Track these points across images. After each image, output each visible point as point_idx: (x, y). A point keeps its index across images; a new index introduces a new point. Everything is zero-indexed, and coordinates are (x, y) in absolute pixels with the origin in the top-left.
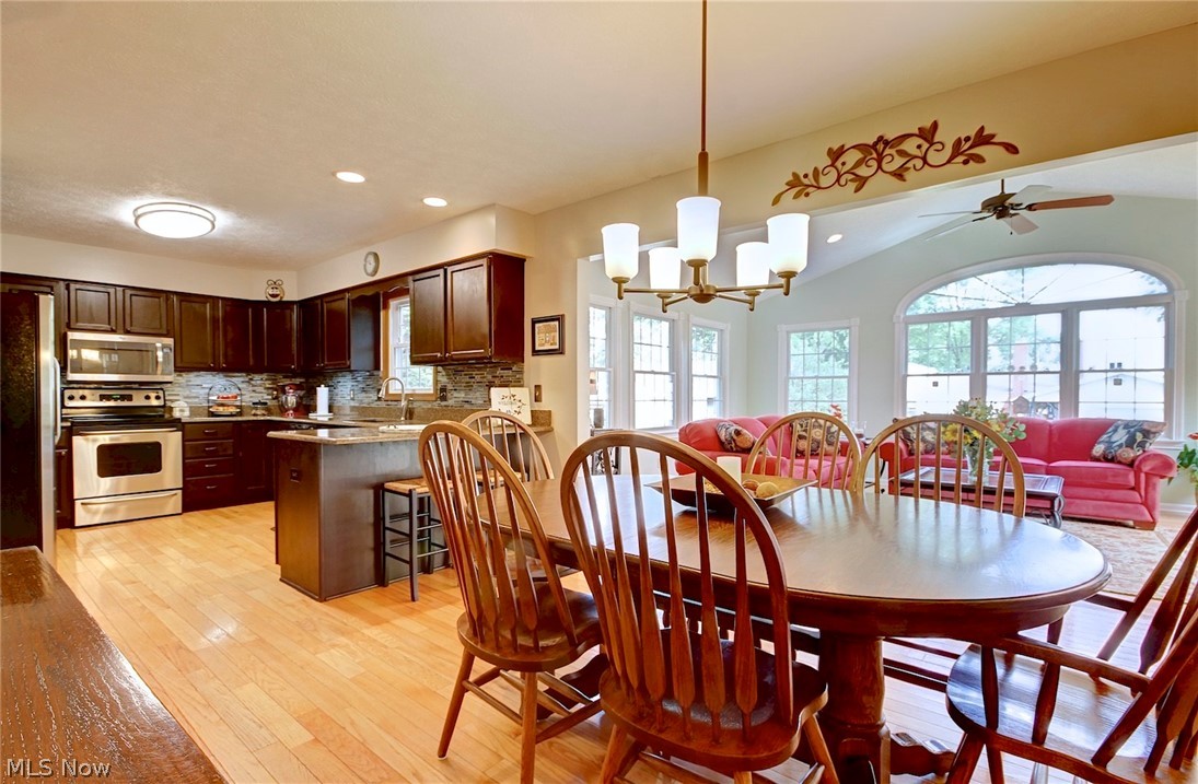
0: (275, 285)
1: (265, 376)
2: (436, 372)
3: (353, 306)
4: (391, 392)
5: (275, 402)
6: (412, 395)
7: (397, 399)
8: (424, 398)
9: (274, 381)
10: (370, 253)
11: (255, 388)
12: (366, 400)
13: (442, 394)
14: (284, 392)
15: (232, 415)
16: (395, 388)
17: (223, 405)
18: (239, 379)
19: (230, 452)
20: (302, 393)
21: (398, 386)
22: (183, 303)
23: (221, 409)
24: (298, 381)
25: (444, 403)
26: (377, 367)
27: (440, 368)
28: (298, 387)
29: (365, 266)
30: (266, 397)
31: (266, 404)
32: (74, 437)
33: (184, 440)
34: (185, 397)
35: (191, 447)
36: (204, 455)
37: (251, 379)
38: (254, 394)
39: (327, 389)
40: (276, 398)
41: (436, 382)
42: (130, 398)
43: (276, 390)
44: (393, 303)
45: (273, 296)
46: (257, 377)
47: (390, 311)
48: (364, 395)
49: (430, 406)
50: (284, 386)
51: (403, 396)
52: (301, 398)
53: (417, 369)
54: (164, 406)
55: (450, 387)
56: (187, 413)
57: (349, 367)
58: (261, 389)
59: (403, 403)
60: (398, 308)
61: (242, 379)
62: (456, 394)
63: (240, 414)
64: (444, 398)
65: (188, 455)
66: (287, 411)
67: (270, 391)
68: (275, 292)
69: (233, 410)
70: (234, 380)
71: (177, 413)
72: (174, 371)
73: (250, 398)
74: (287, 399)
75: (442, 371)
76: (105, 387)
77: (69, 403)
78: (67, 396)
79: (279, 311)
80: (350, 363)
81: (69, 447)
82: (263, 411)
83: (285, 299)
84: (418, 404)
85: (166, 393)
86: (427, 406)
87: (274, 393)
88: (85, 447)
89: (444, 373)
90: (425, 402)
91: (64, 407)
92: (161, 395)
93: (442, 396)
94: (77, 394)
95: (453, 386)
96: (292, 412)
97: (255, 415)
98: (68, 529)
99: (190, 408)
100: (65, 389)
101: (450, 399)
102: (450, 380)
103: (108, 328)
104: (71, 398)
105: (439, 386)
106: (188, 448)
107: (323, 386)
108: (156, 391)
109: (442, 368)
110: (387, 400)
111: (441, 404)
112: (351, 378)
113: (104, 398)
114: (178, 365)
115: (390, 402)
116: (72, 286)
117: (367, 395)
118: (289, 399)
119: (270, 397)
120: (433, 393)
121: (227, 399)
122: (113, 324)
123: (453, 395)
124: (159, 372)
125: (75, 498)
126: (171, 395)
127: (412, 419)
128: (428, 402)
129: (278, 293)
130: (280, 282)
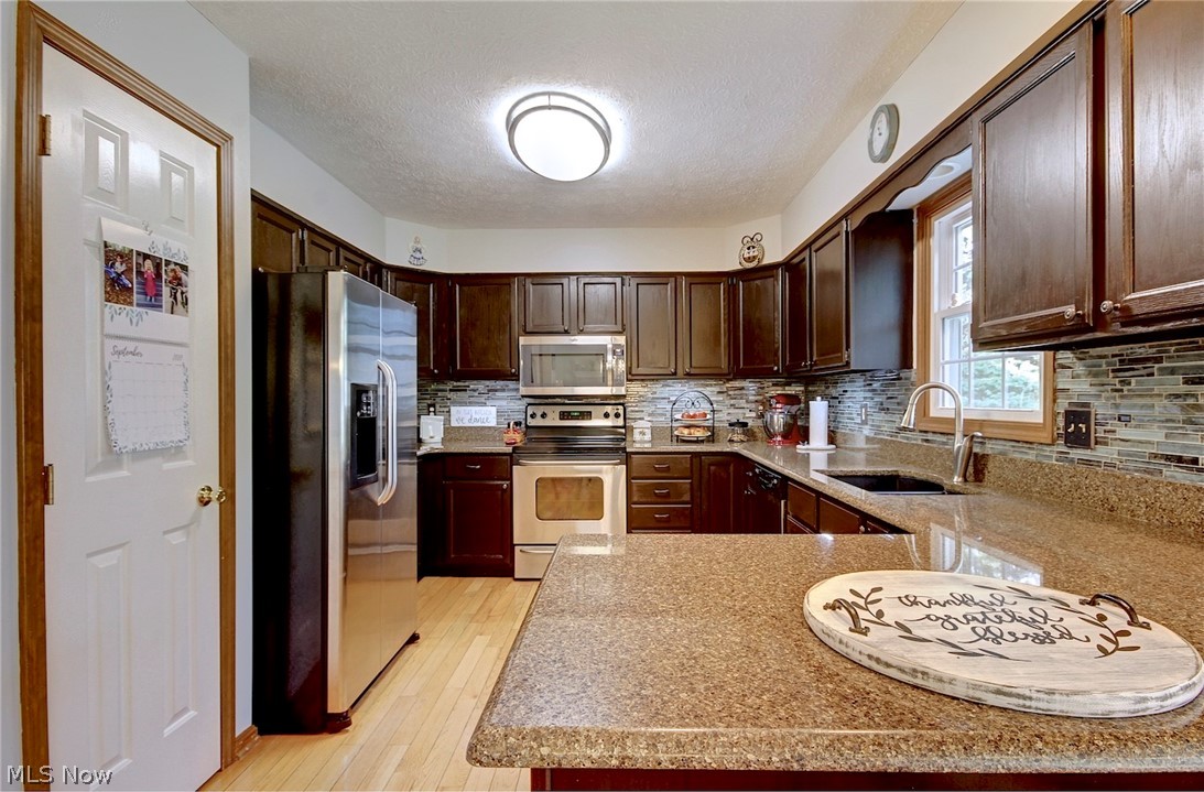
1: (746, 383)
2: (1055, 368)
4: (933, 413)
5: (758, 422)
6: (981, 424)
7: (945, 428)
8: (1018, 434)
9: (760, 390)
10: (880, 110)
11: (732, 402)
12: (887, 427)
13: (1077, 427)
14: (770, 408)
15: (698, 441)
16: (942, 406)
17: (687, 427)
18: (712, 389)
19: (687, 497)
20: (792, 409)
21: (949, 403)
22: (641, 287)
23: (686, 431)
24: (789, 391)
25: (1078, 453)
26: (906, 362)
27: (1066, 357)
28: (788, 400)
29: (870, 144)
30: (746, 416)
31: (745, 425)
32: (514, 467)
33: (629, 478)
34: (650, 415)
35: (639, 486)
36: (654, 499)
37: (729, 388)
38: (731, 411)
39: (826, 403)
41: (1053, 393)
42: (588, 416)
43: (762, 404)
44: (939, 224)
45: (749, 260)
47: (934, 242)
48: (883, 416)
49: (1031, 456)
51: (959, 428)
52: (790, 416)
53: (992, 359)
54: (624, 427)
55: (1100, 408)
56: (648, 437)
57: (848, 364)
58: (743, 404)
59: (960, 443)
60: (951, 232)
61: (716, 389)
62: (1123, 432)
63: (711, 439)
64: (1078, 439)
65: (635, 499)
66: (774, 437)
67: (753, 406)
69: (699, 433)
70: (707, 391)
71: (637, 436)
72: (628, 380)
73: (725, 416)
74: (772, 417)
75: (1075, 360)
76: (567, 402)
77: (531, 422)
78: (529, 413)
79: (758, 282)
80: (849, 357)
81: (510, 479)
82: (742, 437)
83: (766, 261)
84: (1001, 447)
85: (628, 409)
86: (1026, 457)
87: (761, 408)
88: (525, 480)
89: (1080, 368)
90: (1020, 445)
91: (527, 427)
92: (621, 412)
93: (1073, 432)
94: (539, 410)
95: (1117, 406)
96: (779, 438)
97: (731, 441)
98: (510, 579)
99: (653, 429)
100: (529, 404)
101: (1101, 443)
102: (1102, 388)
103: (561, 328)
104: (533, 416)
105: (1063, 405)
106: (635, 488)
107: (819, 398)
108: (615, 407)
109: (1071, 356)
110: (921, 431)
111: (1068, 453)
112: (863, 384)
113: (564, 416)
114: (633, 372)
115: (930, 436)
116: (528, 281)
117: (888, 417)
118: (775, 417)
119: (754, 415)
120: (1041, 421)
121: (694, 416)
122: (566, 322)
123: (1114, 432)
124: (610, 383)
125: (515, 542)
126: (633, 411)
127: (981, 481)
128: (1028, 446)
129: (755, 254)
130: (759, 237)
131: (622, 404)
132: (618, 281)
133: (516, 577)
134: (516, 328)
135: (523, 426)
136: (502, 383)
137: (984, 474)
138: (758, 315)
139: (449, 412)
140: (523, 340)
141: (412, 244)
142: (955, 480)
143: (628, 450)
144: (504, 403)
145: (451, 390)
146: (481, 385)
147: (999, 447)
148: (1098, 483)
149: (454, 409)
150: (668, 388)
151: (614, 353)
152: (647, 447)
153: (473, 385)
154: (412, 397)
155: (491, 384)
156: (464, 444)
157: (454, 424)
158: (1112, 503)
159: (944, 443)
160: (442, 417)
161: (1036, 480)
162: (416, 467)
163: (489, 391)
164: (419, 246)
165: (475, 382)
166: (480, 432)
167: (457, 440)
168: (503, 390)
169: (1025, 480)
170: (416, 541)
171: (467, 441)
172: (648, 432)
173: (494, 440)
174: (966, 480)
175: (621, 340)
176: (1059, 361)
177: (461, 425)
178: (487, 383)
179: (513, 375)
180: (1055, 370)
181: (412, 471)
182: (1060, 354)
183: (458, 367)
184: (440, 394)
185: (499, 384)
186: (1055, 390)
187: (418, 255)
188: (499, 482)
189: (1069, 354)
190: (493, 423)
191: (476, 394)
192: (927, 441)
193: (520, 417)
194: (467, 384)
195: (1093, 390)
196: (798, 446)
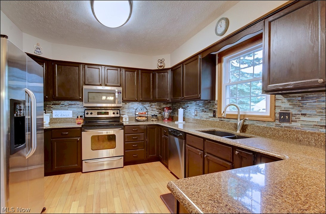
0: (161, 61)
1: (156, 104)
3: (202, 61)
5: (160, 115)
9: (160, 106)
10: (222, 19)
11: (153, 109)
12: (205, 116)
14: (164, 111)
15: (144, 121)
17: (140, 117)
18: (147, 105)
19: (142, 139)
20: (171, 111)
22: (126, 72)
23: (140, 118)
24: (169, 105)
25: (284, 124)
26: (213, 98)
27: (279, 97)
28: (169, 108)
29: (216, 30)
30: (156, 113)
31: (157, 116)
32: (82, 132)
33: (124, 134)
34: (127, 113)
35: (128, 136)
36: (133, 140)
37: (151, 105)
38: (152, 112)
39: (183, 110)
40: (160, 113)
42: (107, 113)
43: (161, 110)
44: (225, 58)
45: (160, 67)
46: (153, 104)
47: (223, 64)
48: (203, 113)
49: (265, 125)
50: (164, 108)
52: (170, 113)
54: (120, 117)
55: (294, 112)
56: (128, 120)
57: (200, 98)
58: (155, 109)
59: (239, 121)
60: (228, 62)
61: (148, 105)
62: (303, 118)
63: (147, 120)
64: (285, 120)
65: (126, 141)
66: (165, 119)
67: (158, 110)
68: (161, 65)
69: (144, 119)
70: (145, 105)
71: (124, 120)
72: (122, 102)
73: (150, 113)
74: (165, 113)
75: (283, 98)
76: (99, 109)
77: (87, 116)
78: (86, 113)
79: (162, 74)
80: (200, 96)
81: (81, 137)
82: (156, 119)
83: (165, 68)
84: (252, 122)
85: (121, 111)
86: (263, 125)
87: (160, 111)
88: (87, 136)
89: (285, 100)
90: (260, 122)
91: (85, 117)
92: (119, 112)
93: (283, 118)
94: (90, 112)
95: (300, 111)
96: (166, 120)
97: (153, 121)
98: (80, 173)
99: (129, 117)
100: (86, 110)
101: (293, 122)
102: (294, 106)
103: (99, 84)
104: (87, 114)
105: (278, 111)
106: (126, 137)
107: (181, 108)
108: (117, 110)
109: (282, 96)
110: (218, 118)
111: (280, 124)
112: (195, 104)
113: (98, 114)
114: (124, 99)
115: (222, 119)
116: (86, 66)
117: (205, 113)
118: (166, 113)
119: (158, 113)
120: (269, 115)
121: (142, 113)
122: (101, 82)
123: (300, 118)
124: (117, 102)
125: (83, 160)
126: (122, 112)
127: (245, 132)
128: (263, 122)
129: (162, 65)
130: (163, 60)
131: (119, 110)
132: (119, 69)
133: (83, 172)
134: (81, 82)
135: (83, 117)
136: (74, 102)
137: (246, 130)
138: (162, 83)
139: (52, 112)
140: (85, 87)
141: (35, 46)
142: (238, 132)
143: (124, 125)
144: (75, 109)
145: (52, 104)
146: (66, 103)
147: (251, 122)
148: (294, 133)
149: (54, 111)
150: (133, 105)
151: (118, 93)
152: (127, 123)
153: (62, 102)
154: (42, 107)
155: (70, 102)
156: (59, 124)
157: (54, 117)
158: (300, 139)
159: (228, 121)
160: (49, 114)
161: (268, 132)
162: (43, 134)
163: (69, 105)
164: (39, 47)
165: (63, 101)
166: (65, 120)
167: (55, 123)
168: (75, 105)
169: (263, 132)
170: (44, 163)
171: (60, 123)
172: (128, 118)
173: (72, 122)
174: (241, 132)
175: (121, 89)
176: (276, 98)
177: (57, 117)
178: (68, 102)
179: (80, 99)
180: (275, 100)
181: (42, 136)
182: (277, 96)
183: (57, 96)
184: (47, 106)
185: (73, 102)
186: (275, 106)
187: (38, 50)
188: (76, 138)
189: (281, 96)
190: (71, 116)
191: (64, 106)
192: (221, 120)
193: (82, 114)
194: (60, 102)
195: (291, 107)
196: (175, 122)
